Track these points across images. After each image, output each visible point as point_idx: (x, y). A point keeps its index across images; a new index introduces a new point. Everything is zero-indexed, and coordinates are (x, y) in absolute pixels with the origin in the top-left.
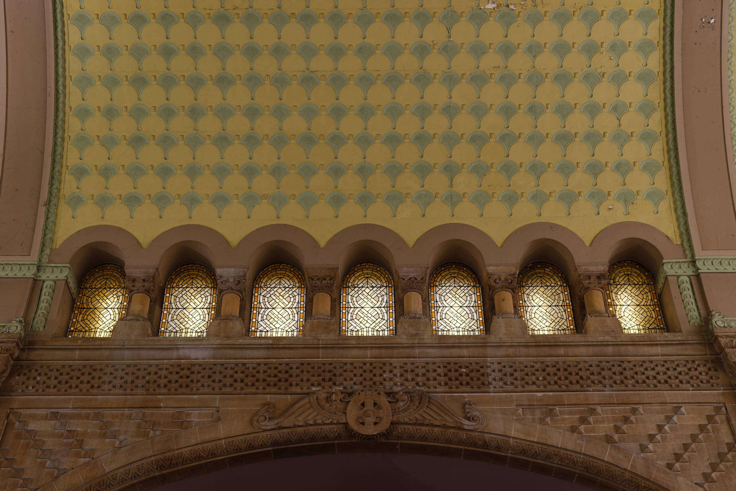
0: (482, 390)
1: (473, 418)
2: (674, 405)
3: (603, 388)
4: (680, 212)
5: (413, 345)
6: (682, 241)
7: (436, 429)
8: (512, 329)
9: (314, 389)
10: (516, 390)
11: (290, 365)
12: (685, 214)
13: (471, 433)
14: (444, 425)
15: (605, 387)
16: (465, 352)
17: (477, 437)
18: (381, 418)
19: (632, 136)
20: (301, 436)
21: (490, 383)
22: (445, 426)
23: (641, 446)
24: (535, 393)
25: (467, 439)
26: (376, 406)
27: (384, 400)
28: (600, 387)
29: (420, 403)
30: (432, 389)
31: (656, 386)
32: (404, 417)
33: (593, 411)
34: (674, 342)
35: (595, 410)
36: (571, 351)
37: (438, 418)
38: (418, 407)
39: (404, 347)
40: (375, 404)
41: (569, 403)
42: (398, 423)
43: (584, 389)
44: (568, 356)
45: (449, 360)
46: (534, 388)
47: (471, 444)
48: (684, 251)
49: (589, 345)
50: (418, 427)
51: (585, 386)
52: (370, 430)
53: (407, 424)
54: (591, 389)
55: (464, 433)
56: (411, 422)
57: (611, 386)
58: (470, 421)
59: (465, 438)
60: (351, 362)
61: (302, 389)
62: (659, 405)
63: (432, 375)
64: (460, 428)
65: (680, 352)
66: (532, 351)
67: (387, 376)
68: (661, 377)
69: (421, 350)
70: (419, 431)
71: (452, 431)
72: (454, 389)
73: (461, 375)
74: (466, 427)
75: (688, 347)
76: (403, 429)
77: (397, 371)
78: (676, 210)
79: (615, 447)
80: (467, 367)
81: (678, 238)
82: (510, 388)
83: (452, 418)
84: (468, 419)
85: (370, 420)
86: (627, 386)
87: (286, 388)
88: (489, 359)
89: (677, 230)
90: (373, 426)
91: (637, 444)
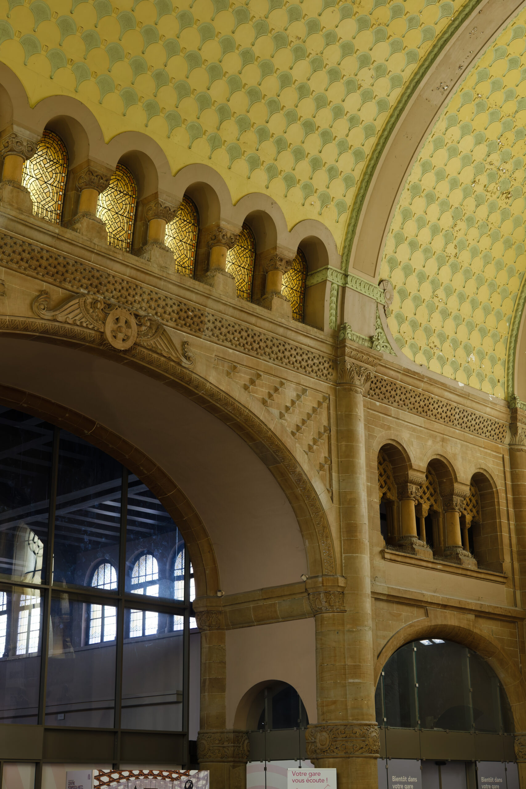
0: (196, 334)
1: (189, 358)
2: (304, 387)
3: (268, 360)
4: (351, 228)
5: (161, 277)
6: (343, 254)
7: (163, 359)
8: (227, 288)
9: (82, 290)
10: (218, 342)
11: (67, 260)
12: (354, 232)
13: (184, 370)
14: (170, 357)
15: (270, 359)
16: (194, 297)
17: (187, 374)
18: (128, 336)
19: (350, 148)
20: (66, 332)
21: (204, 331)
22: (169, 359)
23: (281, 413)
24: (228, 349)
25: (180, 373)
26: (126, 324)
27: (133, 321)
28: (267, 358)
29: (156, 331)
30: (164, 322)
31: (298, 369)
32: (145, 341)
33: (259, 376)
34: (319, 339)
35: (261, 376)
36: (260, 323)
37: (167, 350)
38: (154, 335)
39: (155, 277)
40: (126, 322)
41: (247, 365)
42: (139, 345)
43: (257, 356)
44: (256, 326)
45: (181, 300)
46: (229, 344)
47: (181, 377)
48: (342, 262)
49: (271, 322)
50: (150, 353)
51: (259, 354)
52: (119, 345)
53: (145, 348)
54: (262, 358)
55: (180, 368)
56: (148, 347)
57: (274, 360)
58: (186, 359)
59: (179, 372)
60: (113, 275)
61: (72, 286)
62: (295, 384)
63: (169, 309)
64: (179, 364)
65: (319, 348)
66: (237, 313)
67: (138, 299)
68: (304, 364)
69: (165, 283)
70: (150, 356)
71: (172, 363)
72: (179, 327)
73: (188, 317)
74: (183, 364)
75: (324, 345)
76: (140, 351)
77: (146, 297)
78: (349, 225)
79: (268, 410)
80: (192, 311)
81: (341, 250)
82: (215, 339)
83: (176, 354)
84: (186, 357)
85: (121, 336)
86: (282, 363)
87: (60, 282)
88: (207, 309)
89: (343, 243)
90: (122, 342)
91: (278, 411)
